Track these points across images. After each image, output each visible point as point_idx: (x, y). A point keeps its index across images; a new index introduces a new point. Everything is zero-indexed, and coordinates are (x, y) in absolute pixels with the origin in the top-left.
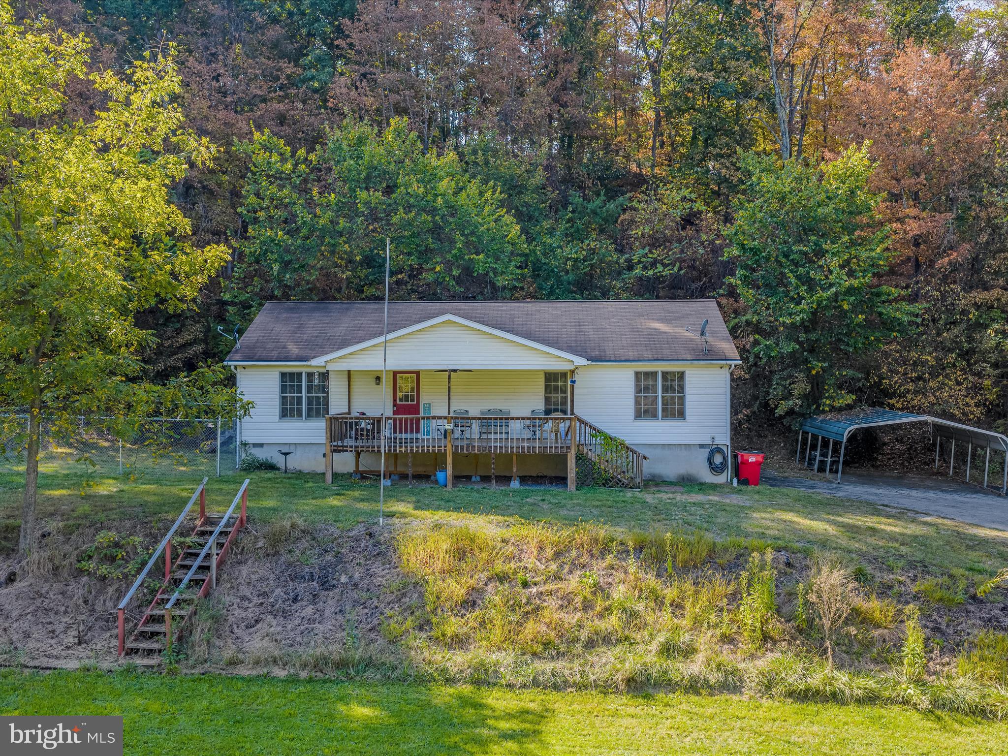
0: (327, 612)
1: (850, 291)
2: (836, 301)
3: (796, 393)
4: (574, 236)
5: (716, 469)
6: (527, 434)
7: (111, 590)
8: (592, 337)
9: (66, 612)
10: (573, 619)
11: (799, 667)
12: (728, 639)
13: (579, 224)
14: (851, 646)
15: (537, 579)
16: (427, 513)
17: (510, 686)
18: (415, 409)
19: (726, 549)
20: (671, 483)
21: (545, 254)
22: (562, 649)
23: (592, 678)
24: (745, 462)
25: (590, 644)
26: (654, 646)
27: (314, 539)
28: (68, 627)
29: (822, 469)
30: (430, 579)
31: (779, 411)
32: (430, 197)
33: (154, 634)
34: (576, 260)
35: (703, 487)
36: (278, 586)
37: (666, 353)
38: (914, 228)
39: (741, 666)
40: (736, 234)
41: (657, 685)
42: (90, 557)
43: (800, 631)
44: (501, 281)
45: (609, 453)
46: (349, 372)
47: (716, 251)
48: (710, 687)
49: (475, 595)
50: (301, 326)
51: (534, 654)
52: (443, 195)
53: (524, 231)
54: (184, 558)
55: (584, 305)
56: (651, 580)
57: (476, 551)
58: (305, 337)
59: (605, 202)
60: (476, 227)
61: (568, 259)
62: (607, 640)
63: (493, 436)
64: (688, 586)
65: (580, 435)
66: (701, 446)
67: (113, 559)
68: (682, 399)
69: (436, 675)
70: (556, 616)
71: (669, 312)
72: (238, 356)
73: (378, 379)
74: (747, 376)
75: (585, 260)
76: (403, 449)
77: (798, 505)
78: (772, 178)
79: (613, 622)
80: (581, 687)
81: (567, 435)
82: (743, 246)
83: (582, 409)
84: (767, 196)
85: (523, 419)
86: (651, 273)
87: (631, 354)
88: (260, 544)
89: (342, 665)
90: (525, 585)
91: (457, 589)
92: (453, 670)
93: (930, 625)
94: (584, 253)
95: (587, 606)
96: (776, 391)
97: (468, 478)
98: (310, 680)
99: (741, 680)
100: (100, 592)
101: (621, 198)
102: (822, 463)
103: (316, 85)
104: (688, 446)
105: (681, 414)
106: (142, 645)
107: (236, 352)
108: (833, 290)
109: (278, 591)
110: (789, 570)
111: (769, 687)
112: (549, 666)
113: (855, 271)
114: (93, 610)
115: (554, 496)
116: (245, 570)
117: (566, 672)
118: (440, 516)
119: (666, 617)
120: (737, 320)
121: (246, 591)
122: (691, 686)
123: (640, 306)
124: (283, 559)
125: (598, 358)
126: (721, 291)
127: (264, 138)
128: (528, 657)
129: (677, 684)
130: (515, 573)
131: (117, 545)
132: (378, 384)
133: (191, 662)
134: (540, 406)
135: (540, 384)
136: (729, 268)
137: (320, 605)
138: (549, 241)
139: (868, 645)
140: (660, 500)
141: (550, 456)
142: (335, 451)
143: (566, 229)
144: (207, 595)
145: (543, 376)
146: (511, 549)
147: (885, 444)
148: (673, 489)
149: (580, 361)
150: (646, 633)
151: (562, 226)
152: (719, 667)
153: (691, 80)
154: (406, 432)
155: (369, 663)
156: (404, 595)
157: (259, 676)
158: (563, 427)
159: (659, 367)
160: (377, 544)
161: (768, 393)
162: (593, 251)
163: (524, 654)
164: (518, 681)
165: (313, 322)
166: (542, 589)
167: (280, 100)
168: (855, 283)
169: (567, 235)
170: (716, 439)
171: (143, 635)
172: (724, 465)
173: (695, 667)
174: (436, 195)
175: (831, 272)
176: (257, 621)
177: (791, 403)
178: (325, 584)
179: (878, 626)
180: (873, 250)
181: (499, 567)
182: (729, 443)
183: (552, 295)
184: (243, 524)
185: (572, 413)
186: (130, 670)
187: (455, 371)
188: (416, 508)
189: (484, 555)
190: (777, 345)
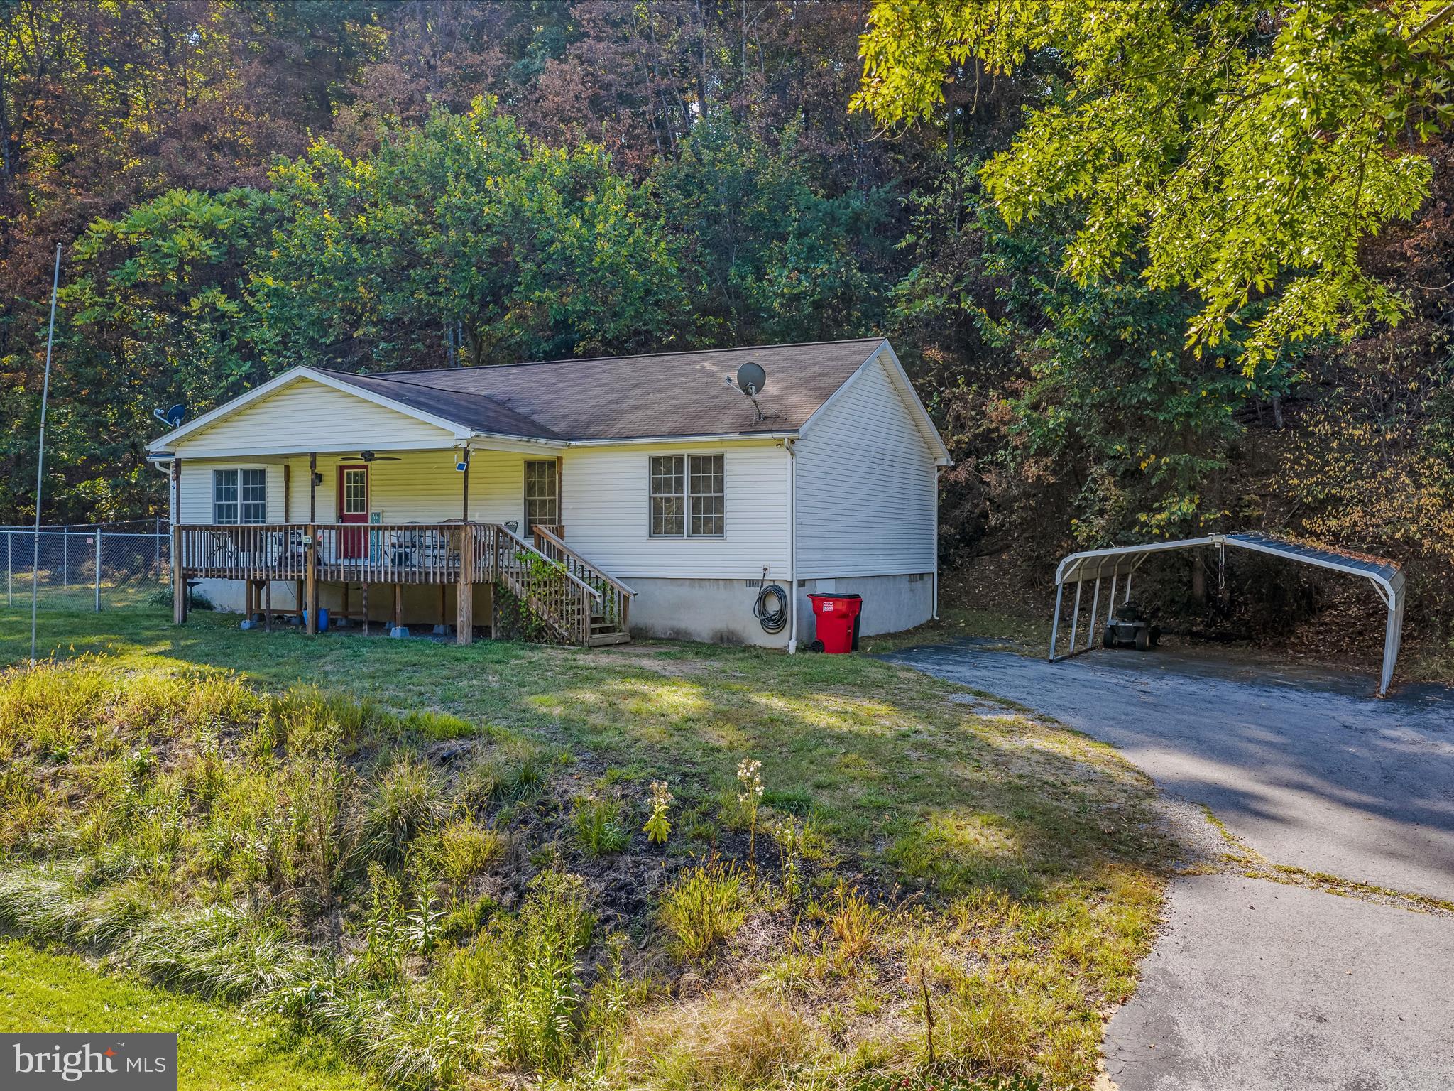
66: (750, 582)
68: (720, 502)
104: (729, 584)
105: (720, 530)
115: (442, 648)
134: (519, 515)
135: (516, 480)
145: (526, 467)
159: (686, 447)
170: (771, 570)
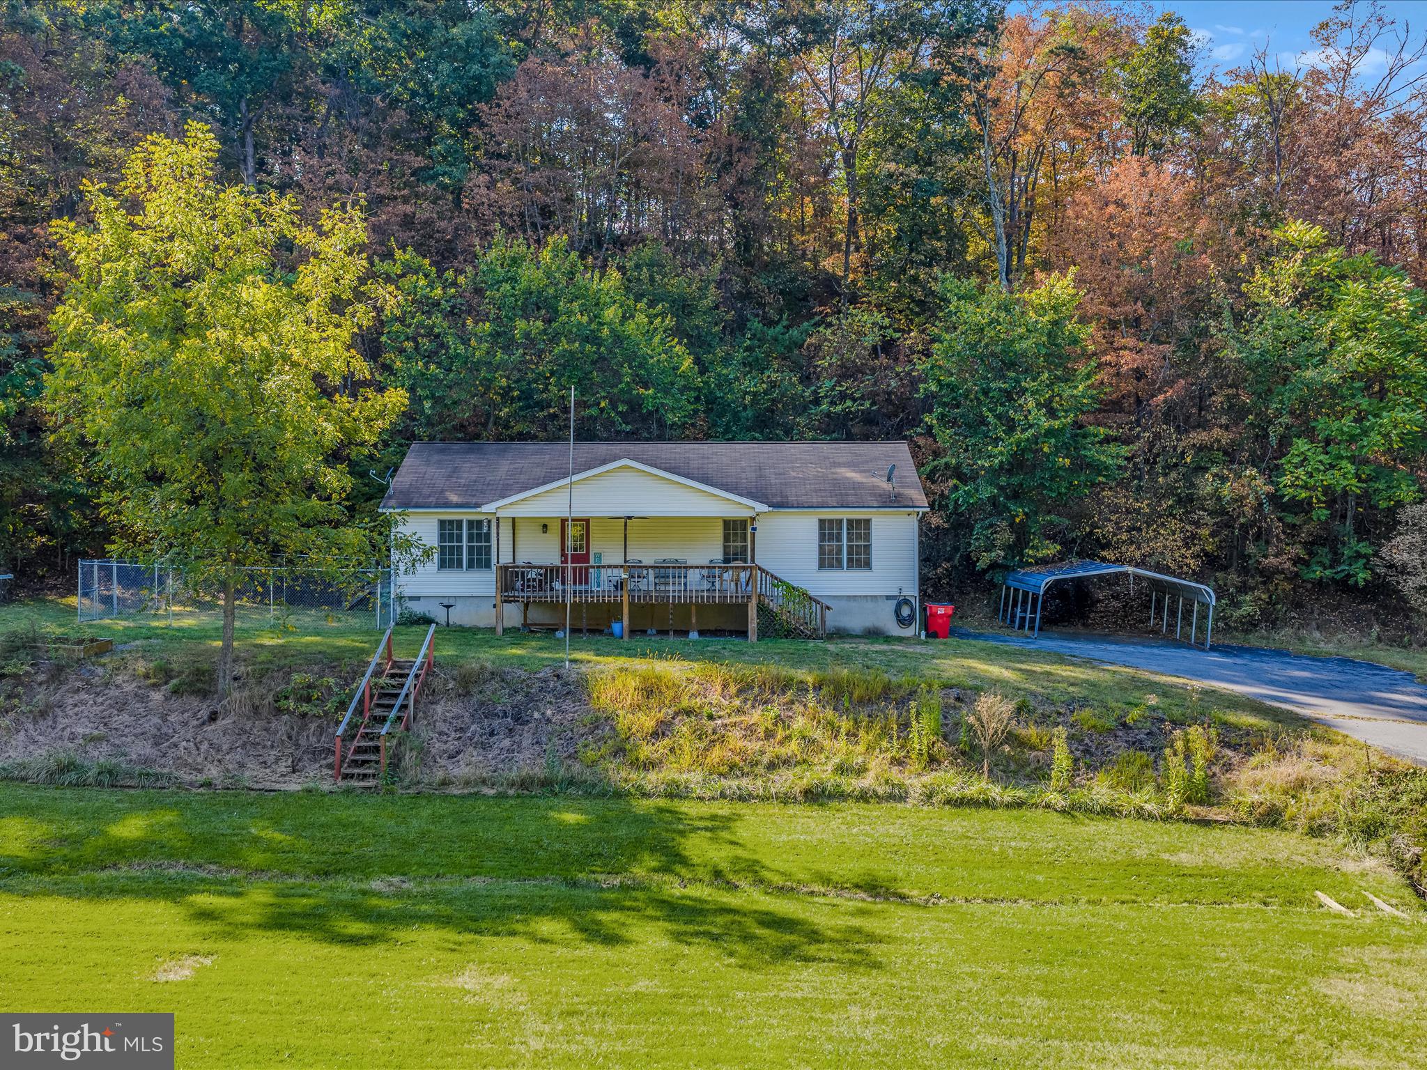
0: (525, 744)
1: (1050, 433)
2: (1037, 443)
3: (998, 543)
4: (754, 366)
5: (903, 622)
6: (706, 586)
7: (313, 726)
8: (773, 482)
9: (272, 747)
10: (757, 746)
11: (959, 780)
12: (897, 762)
13: (759, 353)
14: (1008, 765)
15: (722, 713)
16: (610, 659)
17: (701, 799)
18: (585, 558)
19: (900, 686)
20: (857, 636)
21: (719, 386)
22: (746, 770)
23: (773, 791)
24: (934, 615)
25: (772, 766)
26: (830, 767)
27: (503, 680)
28: (278, 760)
29: (1021, 627)
30: (621, 713)
31: (981, 565)
32: (593, 326)
33: (364, 762)
34: (755, 394)
35: (888, 639)
36: (473, 723)
37: (851, 499)
38: (1128, 360)
39: (908, 782)
40: (932, 368)
41: (831, 796)
42: (287, 698)
43: (963, 753)
44: (671, 418)
45: (791, 604)
46: (514, 519)
47: (914, 383)
48: (878, 797)
49: (664, 727)
50: (455, 470)
51: (721, 775)
52: (609, 324)
53: (697, 361)
54: (379, 698)
55: (765, 446)
56: (829, 713)
57: (664, 689)
58: (463, 481)
59: (787, 328)
60: (645, 359)
61: (746, 393)
62: (787, 762)
63: (671, 588)
64: (863, 717)
65: (762, 586)
66: (888, 598)
67: (308, 699)
68: (868, 548)
69: (632, 790)
70: (740, 744)
71: (856, 455)
72: (392, 502)
73: (545, 526)
74: (946, 526)
75: (766, 393)
76: (577, 599)
77: (982, 654)
78: (970, 307)
79: (793, 747)
80: (764, 799)
81: (747, 584)
82: (939, 381)
83: (764, 557)
84: (964, 328)
85: (703, 567)
86: (839, 408)
87: (815, 499)
88: (450, 686)
89: (546, 783)
90: (711, 717)
91: (647, 722)
92: (649, 787)
93: (1081, 748)
94: (765, 386)
95: (769, 735)
96: (976, 540)
97: (644, 632)
98: (518, 796)
99: (906, 792)
100: (304, 727)
101: (805, 324)
102: (1023, 619)
103: (447, 181)
104: (874, 598)
105: (868, 565)
106: (356, 771)
107: (390, 497)
108: (1031, 432)
109: (473, 727)
110: (958, 704)
111: (930, 797)
112: (734, 783)
113: (1057, 410)
114: (297, 745)
115: (735, 645)
116: (439, 709)
117: (750, 788)
118: (622, 661)
119: (842, 744)
120: (936, 463)
121: (441, 726)
122: (862, 797)
123: (827, 449)
124: (475, 699)
125: (780, 504)
126: (919, 430)
127: (407, 257)
128: (715, 776)
129: (849, 795)
130: (701, 707)
131: (309, 686)
132: (545, 532)
133: (406, 783)
134: (718, 555)
135: (719, 531)
136: (927, 404)
137: (517, 738)
138: (724, 372)
139: (1022, 764)
140: (843, 649)
141: (731, 606)
142: (506, 601)
143: (744, 358)
144: (407, 729)
145: (721, 524)
146: (696, 687)
147: (1099, 601)
148: (857, 640)
149: (761, 508)
150: (822, 756)
151: (740, 355)
152: (887, 782)
153: (891, 176)
154: (581, 583)
155: (571, 782)
156: (597, 727)
157: (470, 794)
158: (743, 576)
159: (845, 514)
160: (566, 684)
161: (970, 544)
162: (773, 385)
163: (711, 774)
164: (708, 794)
165: (468, 465)
166: (727, 721)
167: (406, 200)
168: (1056, 424)
169: (744, 364)
170: (903, 590)
171: (355, 763)
172: (911, 618)
173: (867, 782)
174: (601, 324)
175: (1029, 412)
176: (458, 753)
177: (993, 554)
178: (518, 719)
179: (1033, 748)
180: (1076, 387)
181: (685, 703)
182: (917, 594)
183: (729, 435)
184: (431, 666)
185: (753, 561)
186: (348, 791)
187: (630, 518)
188: (598, 655)
189: (671, 693)
190: (977, 491)
